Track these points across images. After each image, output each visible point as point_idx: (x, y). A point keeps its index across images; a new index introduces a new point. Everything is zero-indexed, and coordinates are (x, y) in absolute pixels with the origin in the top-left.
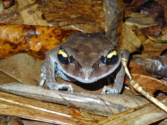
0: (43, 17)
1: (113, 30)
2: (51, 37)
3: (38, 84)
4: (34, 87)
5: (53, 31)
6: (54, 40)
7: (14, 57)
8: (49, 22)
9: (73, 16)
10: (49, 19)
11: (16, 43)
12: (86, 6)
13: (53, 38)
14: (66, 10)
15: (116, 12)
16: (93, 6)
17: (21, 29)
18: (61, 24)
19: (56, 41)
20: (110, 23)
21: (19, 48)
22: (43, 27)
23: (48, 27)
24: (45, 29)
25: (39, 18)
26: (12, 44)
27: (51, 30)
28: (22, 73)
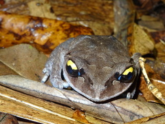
0: (52, 11)
1: (123, 30)
2: (58, 30)
3: (39, 80)
4: (35, 82)
5: (61, 25)
6: (61, 34)
7: (16, 47)
8: (58, 16)
9: (83, 13)
10: (58, 13)
11: (21, 34)
12: (96, 5)
13: (61, 32)
14: (75, 6)
15: (126, 13)
16: (103, 5)
17: (27, 20)
18: (69, 19)
19: (64, 35)
20: (119, 24)
21: (23, 39)
22: (50, 19)
23: (56, 21)
24: (53, 22)
25: (47, 11)
26: (16, 35)
27: (58, 24)
28: (23, 66)
